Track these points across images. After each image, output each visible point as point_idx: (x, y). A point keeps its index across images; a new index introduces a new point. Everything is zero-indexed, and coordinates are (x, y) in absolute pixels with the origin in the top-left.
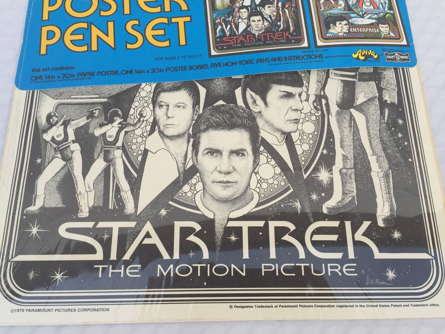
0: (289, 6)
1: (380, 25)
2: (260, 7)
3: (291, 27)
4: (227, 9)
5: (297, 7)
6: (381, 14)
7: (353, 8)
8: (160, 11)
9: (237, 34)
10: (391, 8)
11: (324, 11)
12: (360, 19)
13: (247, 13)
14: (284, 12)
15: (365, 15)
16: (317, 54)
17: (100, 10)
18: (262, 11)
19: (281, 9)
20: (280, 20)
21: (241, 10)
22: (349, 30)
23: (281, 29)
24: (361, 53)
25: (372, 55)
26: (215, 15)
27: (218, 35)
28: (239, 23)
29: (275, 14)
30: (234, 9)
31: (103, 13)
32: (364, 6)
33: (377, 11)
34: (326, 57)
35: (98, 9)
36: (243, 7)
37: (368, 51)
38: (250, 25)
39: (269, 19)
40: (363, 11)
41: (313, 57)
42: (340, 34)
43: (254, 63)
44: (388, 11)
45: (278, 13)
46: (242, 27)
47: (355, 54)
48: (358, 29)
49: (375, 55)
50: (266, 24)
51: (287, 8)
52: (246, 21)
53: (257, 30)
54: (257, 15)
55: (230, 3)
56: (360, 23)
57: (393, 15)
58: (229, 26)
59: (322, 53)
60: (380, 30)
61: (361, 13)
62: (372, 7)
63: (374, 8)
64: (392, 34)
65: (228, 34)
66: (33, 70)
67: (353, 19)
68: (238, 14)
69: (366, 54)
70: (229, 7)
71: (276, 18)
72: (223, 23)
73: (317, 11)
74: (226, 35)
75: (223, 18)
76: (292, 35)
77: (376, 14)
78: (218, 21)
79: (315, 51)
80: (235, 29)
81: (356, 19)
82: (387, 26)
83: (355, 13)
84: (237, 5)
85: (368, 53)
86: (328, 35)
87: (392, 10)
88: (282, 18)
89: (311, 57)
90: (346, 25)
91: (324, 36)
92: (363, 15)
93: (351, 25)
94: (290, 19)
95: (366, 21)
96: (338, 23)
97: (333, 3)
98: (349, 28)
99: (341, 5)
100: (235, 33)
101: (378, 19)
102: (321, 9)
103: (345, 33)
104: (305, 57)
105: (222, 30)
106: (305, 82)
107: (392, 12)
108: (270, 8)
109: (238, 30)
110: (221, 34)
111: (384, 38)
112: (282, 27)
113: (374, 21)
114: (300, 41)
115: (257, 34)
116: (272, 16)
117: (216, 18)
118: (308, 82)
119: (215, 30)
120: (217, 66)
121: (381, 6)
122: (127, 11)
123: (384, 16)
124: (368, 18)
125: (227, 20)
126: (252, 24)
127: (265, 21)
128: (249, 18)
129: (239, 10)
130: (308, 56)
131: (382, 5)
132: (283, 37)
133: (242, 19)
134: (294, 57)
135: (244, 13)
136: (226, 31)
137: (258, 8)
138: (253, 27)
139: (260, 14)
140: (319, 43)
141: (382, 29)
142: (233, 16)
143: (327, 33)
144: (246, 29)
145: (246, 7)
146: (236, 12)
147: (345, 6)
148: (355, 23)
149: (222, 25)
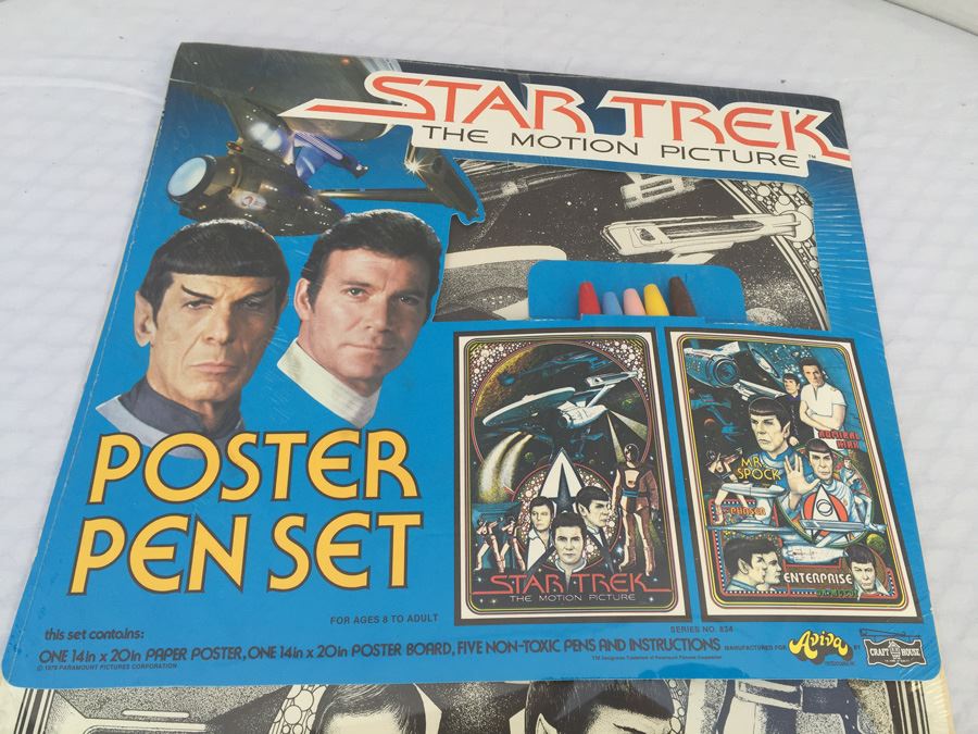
0: (644, 507)
1: (854, 564)
2: (580, 505)
3: (647, 563)
4: (505, 502)
5: (662, 512)
6: (856, 535)
7: (790, 519)
8: (354, 495)
9: (524, 568)
10: (878, 517)
11: (723, 525)
12: (806, 549)
13: (549, 516)
14: (633, 522)
15: (819, 538)
16: (707, 637)
17: (223, 485)
18: (583, 514)
19: (625, 513)
20: (622, 543)
21: (536, 509)
22: (781, 577)
23: (623, 564)
24: (810, 641)
25: (835, 645)
26: (477, 514)
27: (480, 567)
28: (529, 539)
29: (612, 524)
30: (521, 504)
31: (227, 494)
32: (817, 515)
33: (845, 527)
34: (727, 648)
35: (219, 481)
36: (541, 501)
37: (826, 635)
38: (553, 549)
39: (598, 537)
40: (814, 526)
41: (697, 645)
42: (761, 588)
43: (558, 651)
44: (871, 526)
45: (618, 522)
46: (536, 551)
47: (795, 643)
48: (802, 575)
49: (843, 646)
50: (591, 548)
51: (639, 513)
52: (545, 536)
53: (569, 564)
54: (571, 525)
55: (513, 487)
56: (807, 559)
57: (884, 535)
58: (506, 547)
59: (717, 634)
60: (853, 578)
61: (809, 532)
62: (834, 517)
63: (840, 520)
64: (881, 589)
65: (502, 565)
66: (50, 634)
67: (790, 548)
68: (528, 518)
69: (822, 644)
70: (509, 497)
71: (615, 536)
72: (493, 537)
73: (709, 523)
74: (498, 568)
75: (495, 524)
76: (648, 581)
77: (845, 534)
78: (482, 530)
79: (701, 629)
80: (519, 556)
81: (798, 547)
82: (870, 565)
83: (795, 531)
84: (528, 494)
85: (825, 642)
86: (732, 588)
87: (882, 522)
88: (628, 537)
89: (691, 644)
90: (774, 563)
91: (722, 590)
92: (814, 537)
93: (788, 565)
94: (644, 541)
95: (821, 554)
96: (755, 558)
97: (745, 505)
98: (782, 572)
99: (762, 511)
100: (519, 566)
101: (848, 548)
102: (717, 519)
103: (772, 585)
104: (679, 644)
105: (491, 555)
106: (676, 705)
107: (880, 527)
108: (602, 510)
109: (525, 557)
110: (488, 565)
111: (863, 601)
112: (626, 561)
113: (839, 553)
114: (666, 599)
115: (568, 574)
116: (605, 529)
117: (478, 522)
118: (685, 707)
119: (475, 551)
120: (472, 649)
121: (855, 513)
122: (281, 493)
123: (864, 539)
124: (827, 546)
125: (504, 529)
126: (560, 545)
127: (588, 542)
128: (552, 530)
129: (531, 507)
130: (684, 640)
131: (858, 510)
132: (627, 586)
133: (536, 530)
134: (653, 640)
135: (543, 517)
136: (499, 559)
137: (574, 505)
138: (561, 554)
139: (578, 521)
140: (713, 609)
141: (858, 576)
142: (516, 520)
143: (730, 583)
144: (545, 556)
145: (548, 502)
146: (524, 512)
147: (772, 511)
148: (797, 558)
149: (490, 544)
